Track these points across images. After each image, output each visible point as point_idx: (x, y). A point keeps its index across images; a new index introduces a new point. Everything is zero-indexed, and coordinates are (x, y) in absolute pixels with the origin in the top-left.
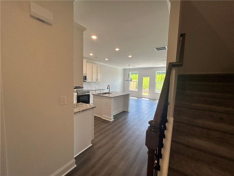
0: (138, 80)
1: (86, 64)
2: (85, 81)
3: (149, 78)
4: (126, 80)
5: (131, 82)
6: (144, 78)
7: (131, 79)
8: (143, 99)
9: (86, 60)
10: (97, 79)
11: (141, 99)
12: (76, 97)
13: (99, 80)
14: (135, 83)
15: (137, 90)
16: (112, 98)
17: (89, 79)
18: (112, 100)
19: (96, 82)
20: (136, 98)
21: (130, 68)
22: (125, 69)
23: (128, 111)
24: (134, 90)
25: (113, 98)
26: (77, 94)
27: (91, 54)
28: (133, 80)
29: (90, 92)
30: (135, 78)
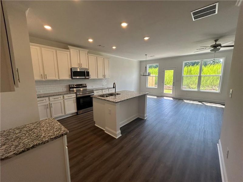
0: (158, 74)
1: (88, 56)
2: (88, 78)
3: (173, 71)
4: (142, 75)
5: (149, 77)
6: (166, 71)
7: (149, 73)
8: (165, 98)
9: (88, 50)
10: (104, 75)
11: (162, 98)
12: (75, 99)
13: (107, 77)
14: (154, 78)
15: (157, 87)
16: (117, 104)
17: (92, 76)
18: (118, 106)
19: (103, 79)
20: (156, 97)
21: (147, 59)
22: (141, 62)
23: (144, 118)
24: (154, 87)
25: (119, 103)
26: (76, 95)
27: (91, 40)
28: (151, 75)
29: (95, 92)
30: (155, 72)
